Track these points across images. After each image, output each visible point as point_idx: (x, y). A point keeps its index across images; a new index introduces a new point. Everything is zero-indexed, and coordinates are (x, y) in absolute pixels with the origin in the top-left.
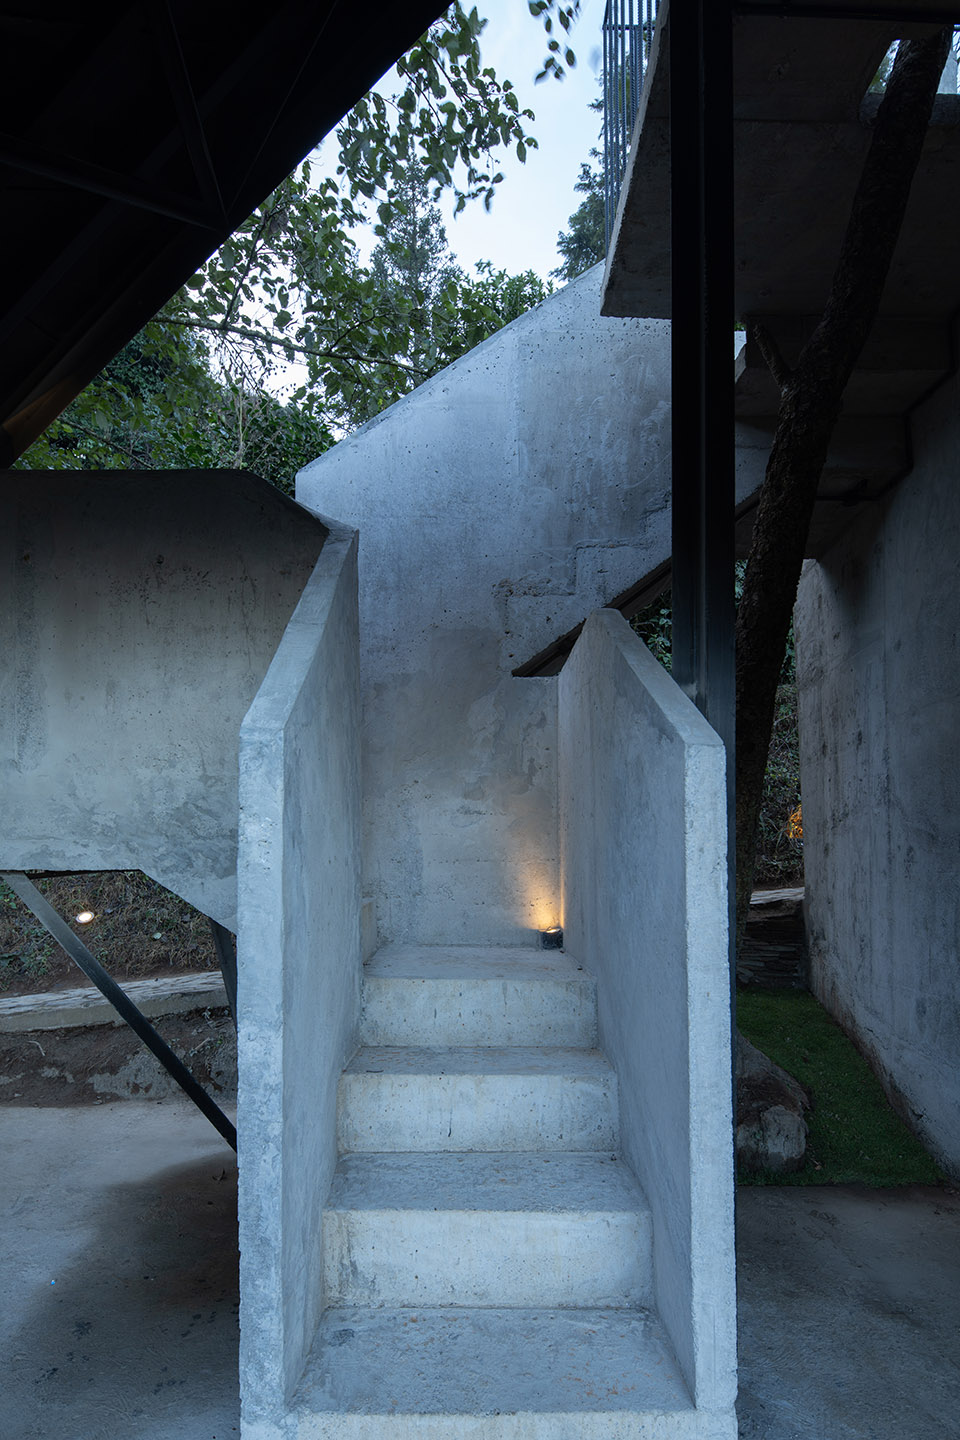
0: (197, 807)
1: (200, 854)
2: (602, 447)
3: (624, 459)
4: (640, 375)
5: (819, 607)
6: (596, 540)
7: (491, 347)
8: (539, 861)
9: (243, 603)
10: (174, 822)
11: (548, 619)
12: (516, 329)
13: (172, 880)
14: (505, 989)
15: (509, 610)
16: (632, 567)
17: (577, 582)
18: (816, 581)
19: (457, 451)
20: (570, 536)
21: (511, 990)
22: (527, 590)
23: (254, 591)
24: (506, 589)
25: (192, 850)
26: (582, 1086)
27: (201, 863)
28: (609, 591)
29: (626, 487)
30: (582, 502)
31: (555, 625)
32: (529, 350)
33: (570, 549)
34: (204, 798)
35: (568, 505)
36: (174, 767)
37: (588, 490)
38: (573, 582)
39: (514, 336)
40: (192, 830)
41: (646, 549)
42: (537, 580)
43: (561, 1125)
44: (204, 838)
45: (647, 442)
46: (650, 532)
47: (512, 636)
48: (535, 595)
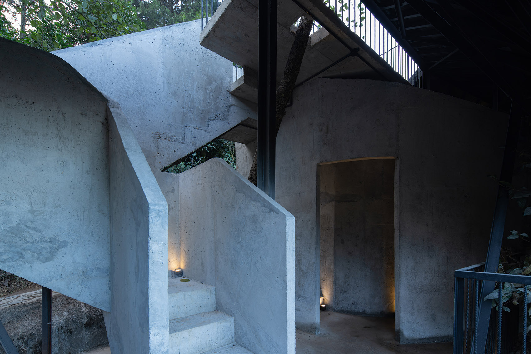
0: (27, 226)
1: (29, 251)
2: (194, 91)
3: (202, 98)
4: (207, 69)
5: (246, 160)
6: (192, 125)
7: (151, 34)
8: (172, 244)
9: (58, 124)
10: (10, 234)
11: (175, 151)
12: (161, 31)
13: (7, 266)
14: (185, 295)
15: (159, 144)
16: (204, 138)
17: (185, 139)
18: (245, 151)
19: (136, 72)
20: (182, 121)
21: (187, 295)
22: (166, 138)
23: (64, 119)
24: (158, 136)
25: (24, 249)
26: (224, 324)
27: (29, 256)
28: (197, 145)
29: (203, 109)
30: (187, 109)
31: (177, 154)
32: (167, 42)
33: (183, 126)
34: (31, 222)
35: (182, 109)
36: (10, 204)
37: (189, 105)
38: (184, 139)
39: (161, 34)
40: (24, 239)
41: (209, 133)
42: (170, 135)
43: (217, 339)
44: (32, 243)
45: (209, 95)
46: (210, 127)
47: (160, 155)
48: (169, 141)
